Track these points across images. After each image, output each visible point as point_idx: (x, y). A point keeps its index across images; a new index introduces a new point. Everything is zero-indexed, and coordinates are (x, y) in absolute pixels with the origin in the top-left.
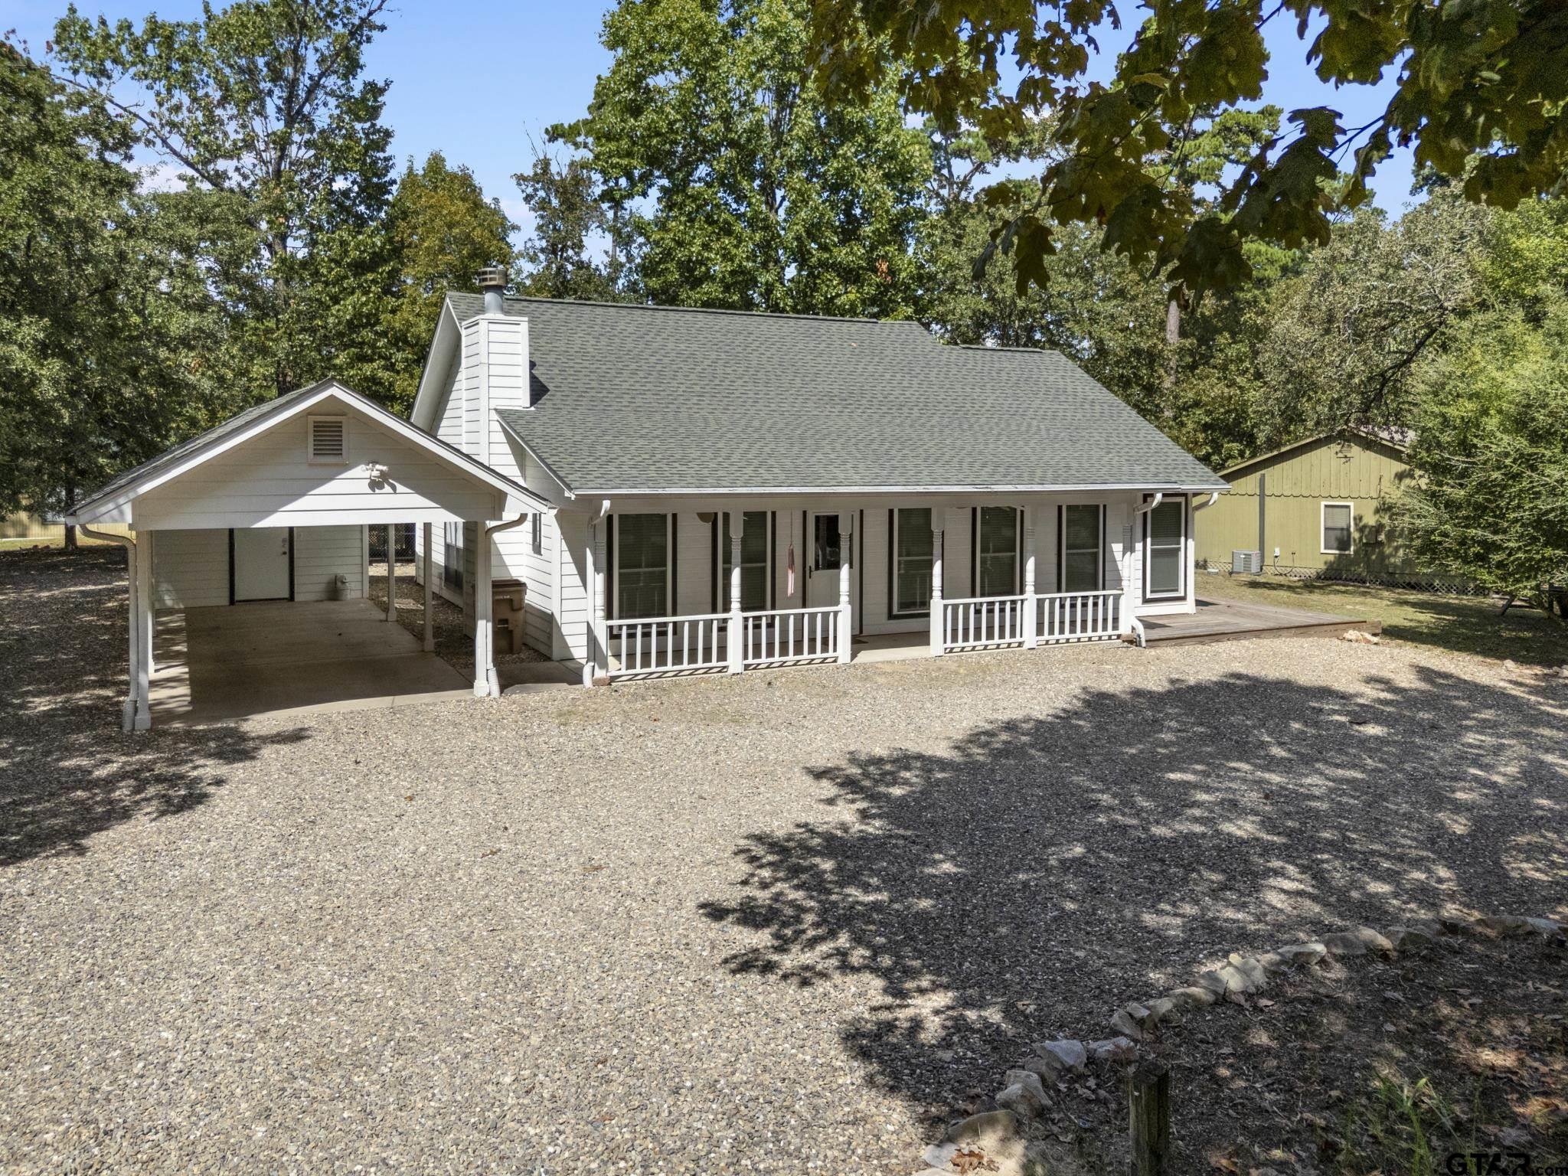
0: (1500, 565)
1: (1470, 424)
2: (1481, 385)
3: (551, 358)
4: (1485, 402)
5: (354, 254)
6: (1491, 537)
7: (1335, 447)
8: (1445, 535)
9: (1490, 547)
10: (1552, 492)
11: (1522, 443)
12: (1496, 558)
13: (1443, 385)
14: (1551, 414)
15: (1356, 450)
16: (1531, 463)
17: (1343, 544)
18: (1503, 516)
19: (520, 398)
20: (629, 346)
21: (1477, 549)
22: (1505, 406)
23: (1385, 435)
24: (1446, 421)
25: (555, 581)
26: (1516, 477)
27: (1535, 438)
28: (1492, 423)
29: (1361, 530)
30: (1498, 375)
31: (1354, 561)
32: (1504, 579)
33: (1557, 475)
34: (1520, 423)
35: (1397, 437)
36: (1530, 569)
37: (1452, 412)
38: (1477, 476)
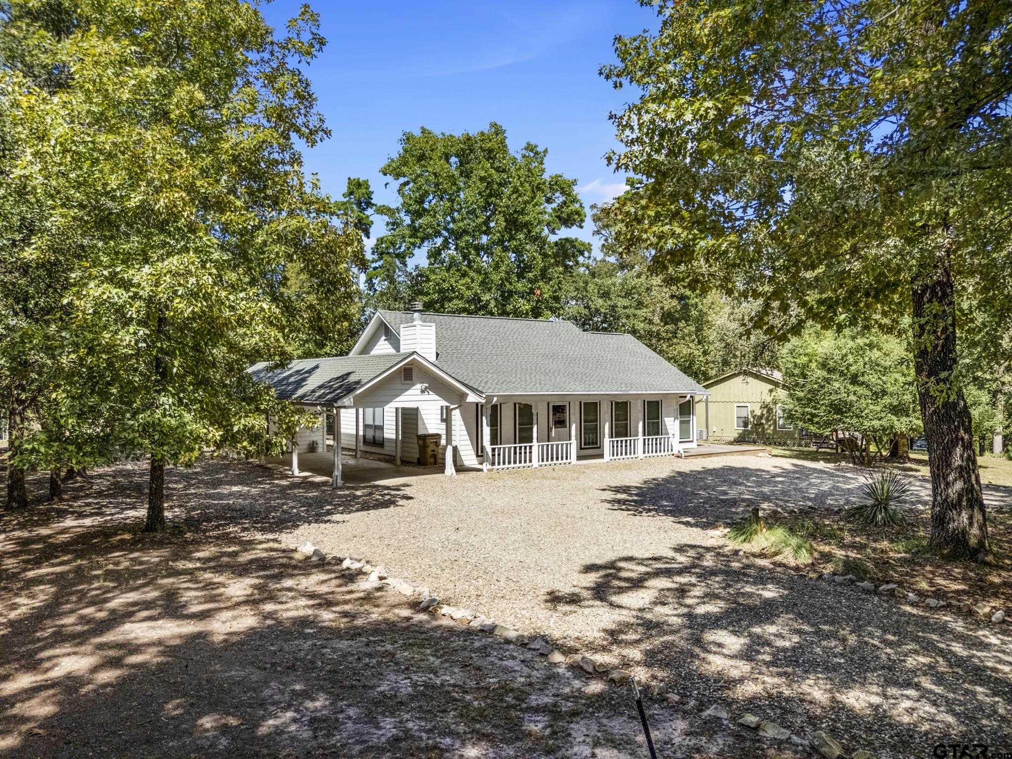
0: (817, 423)
1: (805, 366)
2: (809, 351)
4: (811, 356)
6: (814, 412)
7: (741, 377)
8: (796, 411)
9: (814, 416)
10: (836, 393)
11: (825, 374)
12: (816, 420)
13: (794, 350)
14: (835, 362)
15: (750, 380)
16: (828, 381)
17: (746, 424)
18: (818, 403)
19: (433, 357)
20: (460, 334)
21: (809, 417)
22: (818, 359)
23: (763, 372)
24: (796, 365)
26: (823, 387)
27: (830, 371)
28: (813, 365)
29: (754, 417)
30: (815, 346)
31: (751, 433)
32: (819, 429)
33: (838, 386)
34: (824, 365)
35: (770, 372)
36: (828, 424)
37: (798, 361)
38: (809, 387)
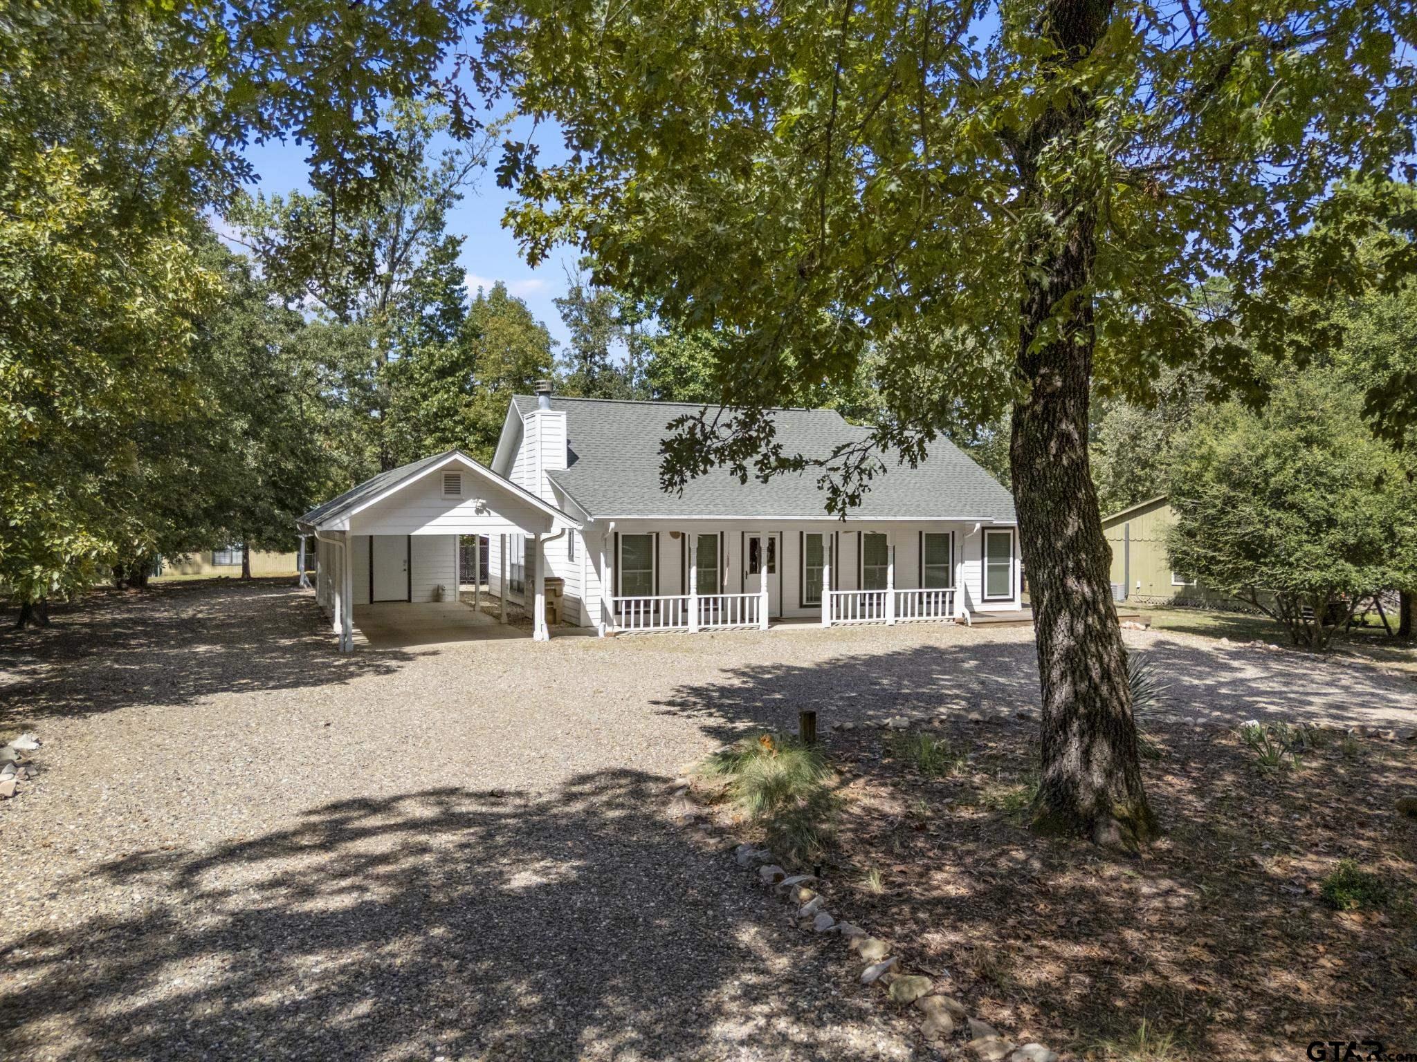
1: (1196, 477)
2: (1203, 451)
3: (581, 437)
5: (439, 363)
10: (1247, 521)
16: (1233, 501)
18: (1218, 539)
19: (561, 463)
22: (1218, 465)
25: (582, 577)
30: (1214, 444)
33: (1248, 510)
38: (1202, 513)
